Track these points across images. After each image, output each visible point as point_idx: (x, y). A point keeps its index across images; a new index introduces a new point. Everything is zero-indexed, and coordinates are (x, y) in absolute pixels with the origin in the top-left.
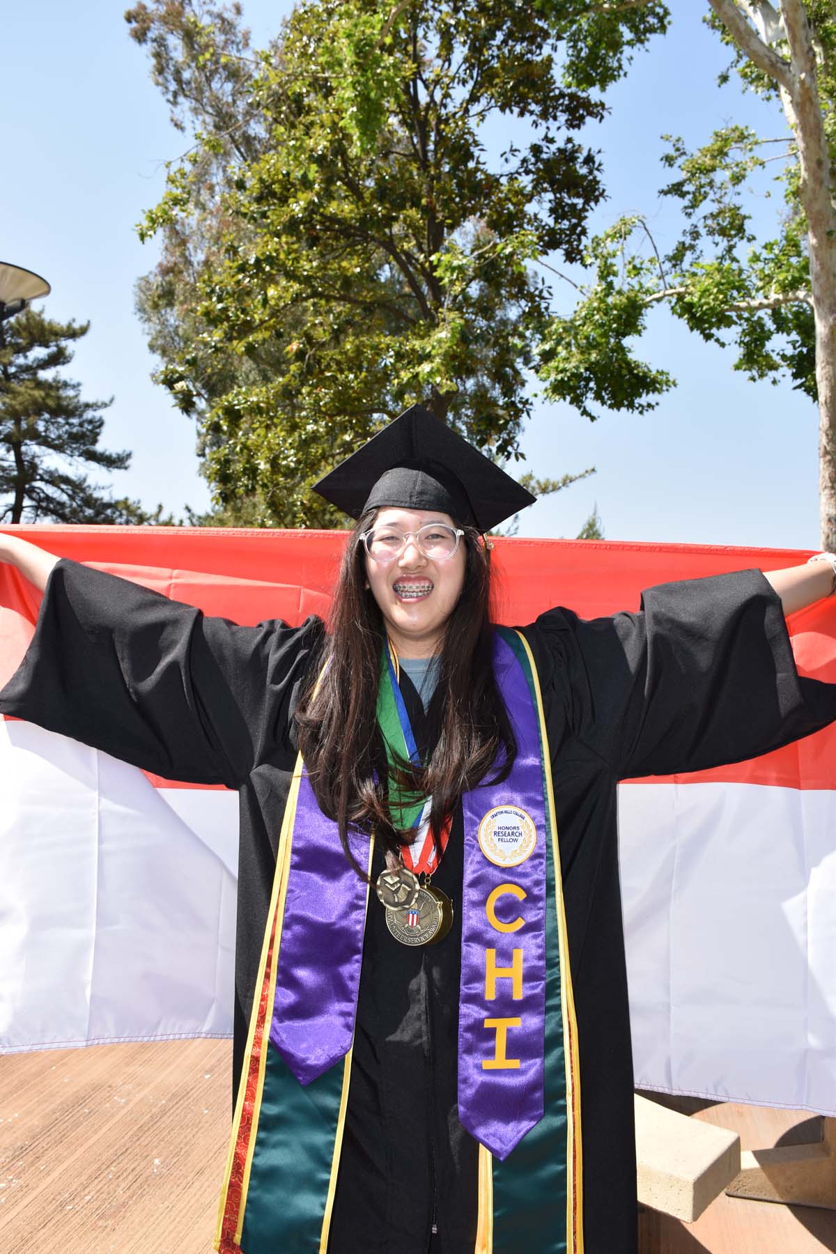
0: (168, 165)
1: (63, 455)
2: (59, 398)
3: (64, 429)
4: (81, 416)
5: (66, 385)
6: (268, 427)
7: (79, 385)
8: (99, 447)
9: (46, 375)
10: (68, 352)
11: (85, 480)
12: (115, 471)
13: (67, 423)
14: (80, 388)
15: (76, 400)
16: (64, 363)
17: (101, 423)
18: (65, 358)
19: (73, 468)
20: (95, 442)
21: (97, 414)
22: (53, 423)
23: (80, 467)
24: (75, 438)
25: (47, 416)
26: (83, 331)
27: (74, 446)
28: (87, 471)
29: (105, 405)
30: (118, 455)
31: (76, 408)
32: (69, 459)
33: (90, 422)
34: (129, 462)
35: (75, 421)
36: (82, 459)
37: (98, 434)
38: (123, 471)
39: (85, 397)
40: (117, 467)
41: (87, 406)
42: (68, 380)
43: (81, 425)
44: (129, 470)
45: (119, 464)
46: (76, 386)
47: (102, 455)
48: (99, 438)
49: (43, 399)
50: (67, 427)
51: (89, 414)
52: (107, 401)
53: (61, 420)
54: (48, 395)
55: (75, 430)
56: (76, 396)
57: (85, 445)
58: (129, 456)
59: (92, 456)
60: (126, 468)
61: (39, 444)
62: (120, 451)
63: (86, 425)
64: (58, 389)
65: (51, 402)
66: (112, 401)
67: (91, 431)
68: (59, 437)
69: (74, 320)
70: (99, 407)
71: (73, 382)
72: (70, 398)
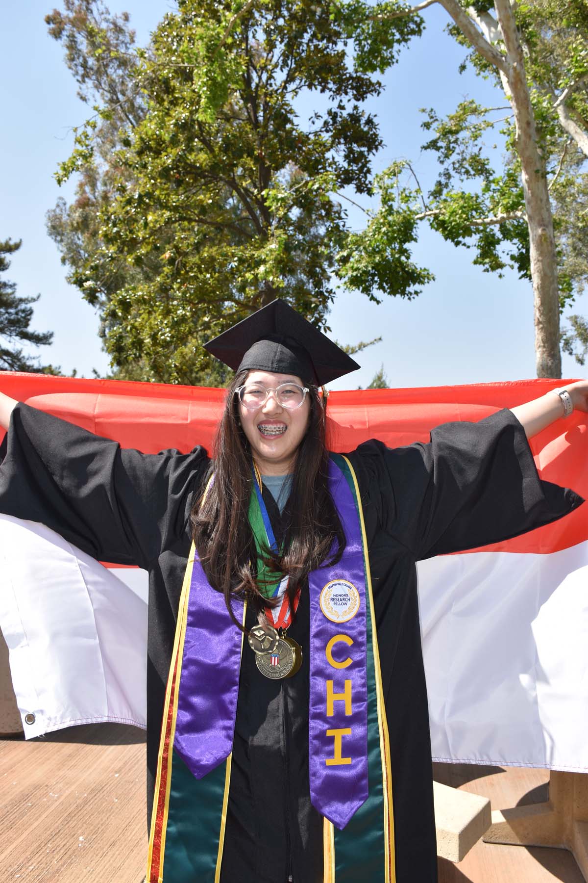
0: (75, 130)
1: (4, 335)
3: (5, 317)
4: (16, 307)
5: (5, 285)
6: (150, 313)
7: (15, 285)
8: (30, 329)
10: (6, 262)
11: (20, 352)
12: (42, 347)
13: (7, 313)
14: (16, 287)
15: (12, 296)
17: (31, 312)
18: (4, 266)
19: (12, 344)
20: (27, 325)
21: (29, 306)
23: (17, 343)
24: (12, 323)
26: (17, 246)
27: (12, 328)
28: (22, 346)
29: (34, 300)
30: (44, 334)
31: (13, 302)
32: (9, 338)
33: (23, 311)
34: (52, 340)
35: (12, 311)
36: (18, 338)
37: (29, 320)
38: (47, 346)
40: (44, 344)
41: (21, 300)
42: (7, 282)
43: (17, 313)
44: (52, 345)
45: (44, 341)
46: (13, 286)
47: (32, 335)
48: (30, 322)
50: (7, 315)
51: (22, 306)
52: (35, 297)
53: (2, 310)
55: (12, 317)
56: (13, 293)
57: (20, 327)
58: (51, 335)
59: (25, 336)
60: (50, 344)
62: (45, 332)
63: (20, 314)
66: (38, 297)
67: (24, 318)
69: (10, 239)
70: (30, 301)
71: (10, 283)
72: (8, 294)
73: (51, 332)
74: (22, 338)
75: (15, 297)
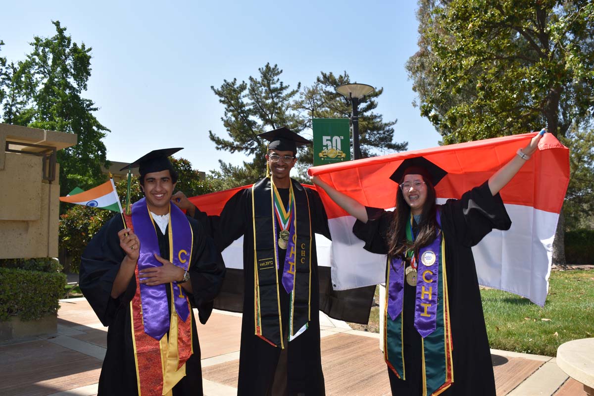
1: (378, 148)
2: (373, 123)
3: (377, 136)
4: (384, 129)
5: (376, 117)
6: (469, 123)
7: (381, 116)
8: (393, 142)
9: (368, 114)
10: (375, 103)
13: (378, 133)
14: (382, 117)
15: (380, 123)
16: (374, 108)
17: (393, 131)
18: (374, 106)
19: (383, 153)
20: (391, 140)
21: (391, 127)
22: (372, 134)
23: (386, 152)
24: (382, 139)
25: (369, 131)
26: (381, 92)
27: (382, 143)
29: (393, 123)
30: (401, 144)
31: (381, 126)
32: (381, 149)
33: (388, 131)
34: (407, 147)
35: (381, 132)
36: (386, 148)
37: (392, 136)
39: (385, 121)
40: (403, 150)
41: (386, 125)
42: (376, 115)
43: (384, 133)
45: (402, 148)
47: (395, 145)
48: (393, 138)
49: (367, 125)
50: (378, 135)
51: (387, 128)
52: (394, 121)
53: (375, 132)
54: (369, 123)
55: (382, 136)
56: (381, 120)
57: (387, 142)
58: (407, 144)
59: (391, 146)
60: (406, 149)
61: (368, 145)
63: (386, 133)
64: (372, 119)
65: (370, 126)
66: (396, 121)
67: (389, 135)
68: (376, 140)
70: (391, 125)
71: (379, 115)
72: (378, 122)
73: (406, 142)
74: (389, 148)
75: (382, 123)
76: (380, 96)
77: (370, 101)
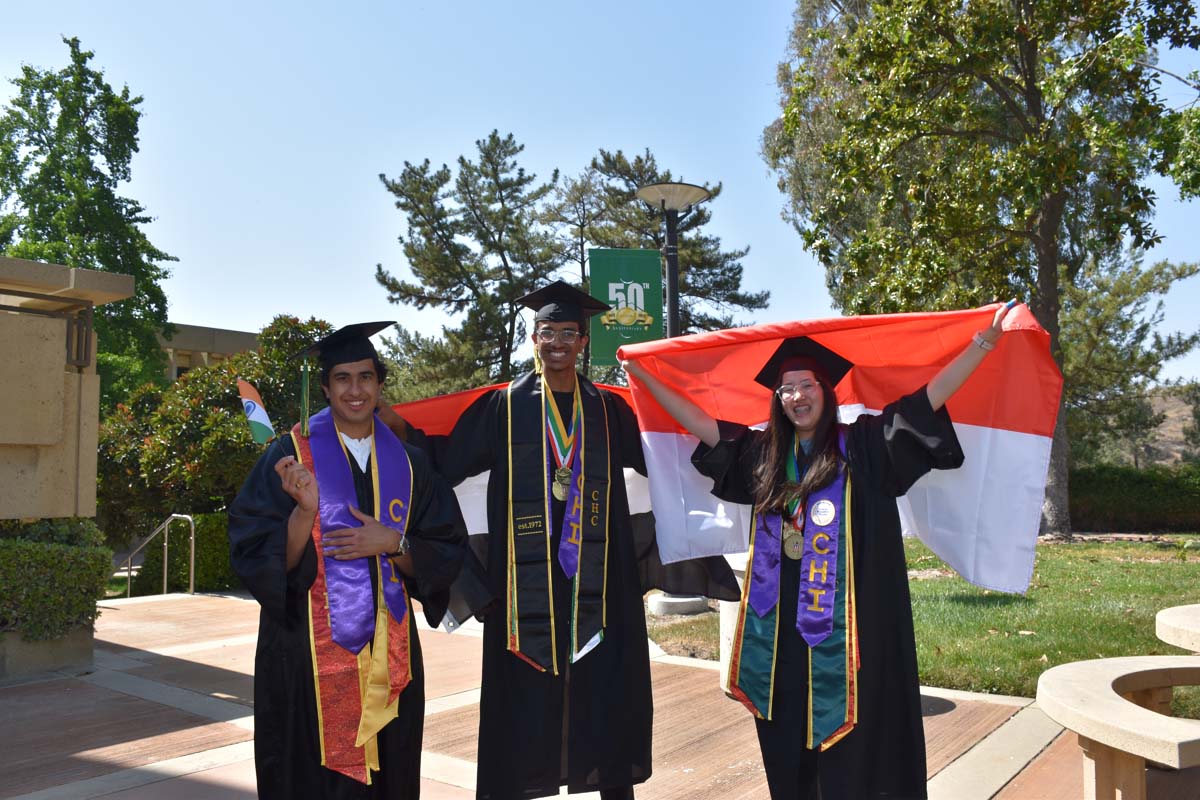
1: (710, 301)
2: (702, 253)
3: (709, 279)
4: (722, 266)
5: (706, 240)
7: (718, 239)
8: (741, 291)
9: (690, 235)
10: (707, 213)
11: (730, 320)
12: (756, 311)
13: (712, 274)
14: (720, 242)
15: (716, 253)
16: (703, 223)
17: (740, 269)
18: (705, 218)
19: (721, 312)
20: (737, 286)
21: (736, 262)
22: (699, 275)
23: (726, 310)
24: (718, 285)
25: (693, 269)
26: (717, 192)
27: (719, 292)
28: (732, 313)
29: (742, 254)
30: (758, 296)
31: (718, 260)
32: (716, 305)
33: (731, 270)
34: (768, 301)
35: (717, 271)
36: (727, 303)
37: (739, 279)
38: (763, 309)
39: (724, 249)
40: (759, 307)
41: (727, 256)
42: (708, 237)
43: (723, 273)
44: (769, 308)
45: (759, 304)
46: (716, 242)
47: (744, 297)
48: (740, 283)
49: (690, 257)
50: (711, 277)
51: (729, 264)
52: (743, 250)
53: (706, 271)
54: (693, 252)
55: (718, 279)
56: (716, 249)
57: (728, 290)
58: (767, 295)
59: (736, 300)
60: (766, 307)
61: (689, 295)
62: (759, 292)
63: (727, 273)
64: (700, 246)
65: (696, 259)
66: (748, 250)
67: (732, 277)
68: (706, 286)
69: (707, 184)
70: (737, 257)
71: (713, 238)
72: (709, 250)
73: (766, 292)
74: (732, 303)
75: (719, 254)
76: (717, 200)
77: (698, 210)
